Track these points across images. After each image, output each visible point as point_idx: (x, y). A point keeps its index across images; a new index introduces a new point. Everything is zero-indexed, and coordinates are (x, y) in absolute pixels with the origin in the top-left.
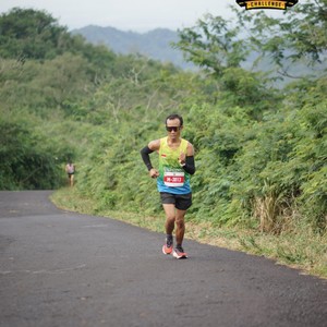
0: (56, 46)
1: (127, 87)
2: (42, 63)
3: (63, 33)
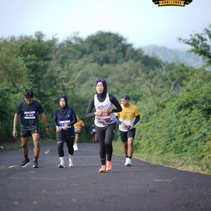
0: (124, 56)
1: (160, 77)
2: (115, 66)
3: (129, 48)
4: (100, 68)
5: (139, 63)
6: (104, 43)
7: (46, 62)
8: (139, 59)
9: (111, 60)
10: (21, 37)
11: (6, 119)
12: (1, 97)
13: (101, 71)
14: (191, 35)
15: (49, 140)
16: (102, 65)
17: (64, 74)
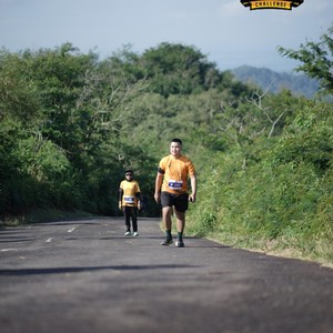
0: (202, 82)
2: (187, 98)
3: (211, 70)
4: (164, 101)
5: (225, 93)
6: (170, 62)
7: (75, 90)
8: (226, 87)
9: (181, 88)
10: (41, 51)
11: (9, 177)
12: (2, 143)
13: (166, 106)
14: (302, 46)
15: (78, 212)
16: (167, 97)
17: (102, 108)
